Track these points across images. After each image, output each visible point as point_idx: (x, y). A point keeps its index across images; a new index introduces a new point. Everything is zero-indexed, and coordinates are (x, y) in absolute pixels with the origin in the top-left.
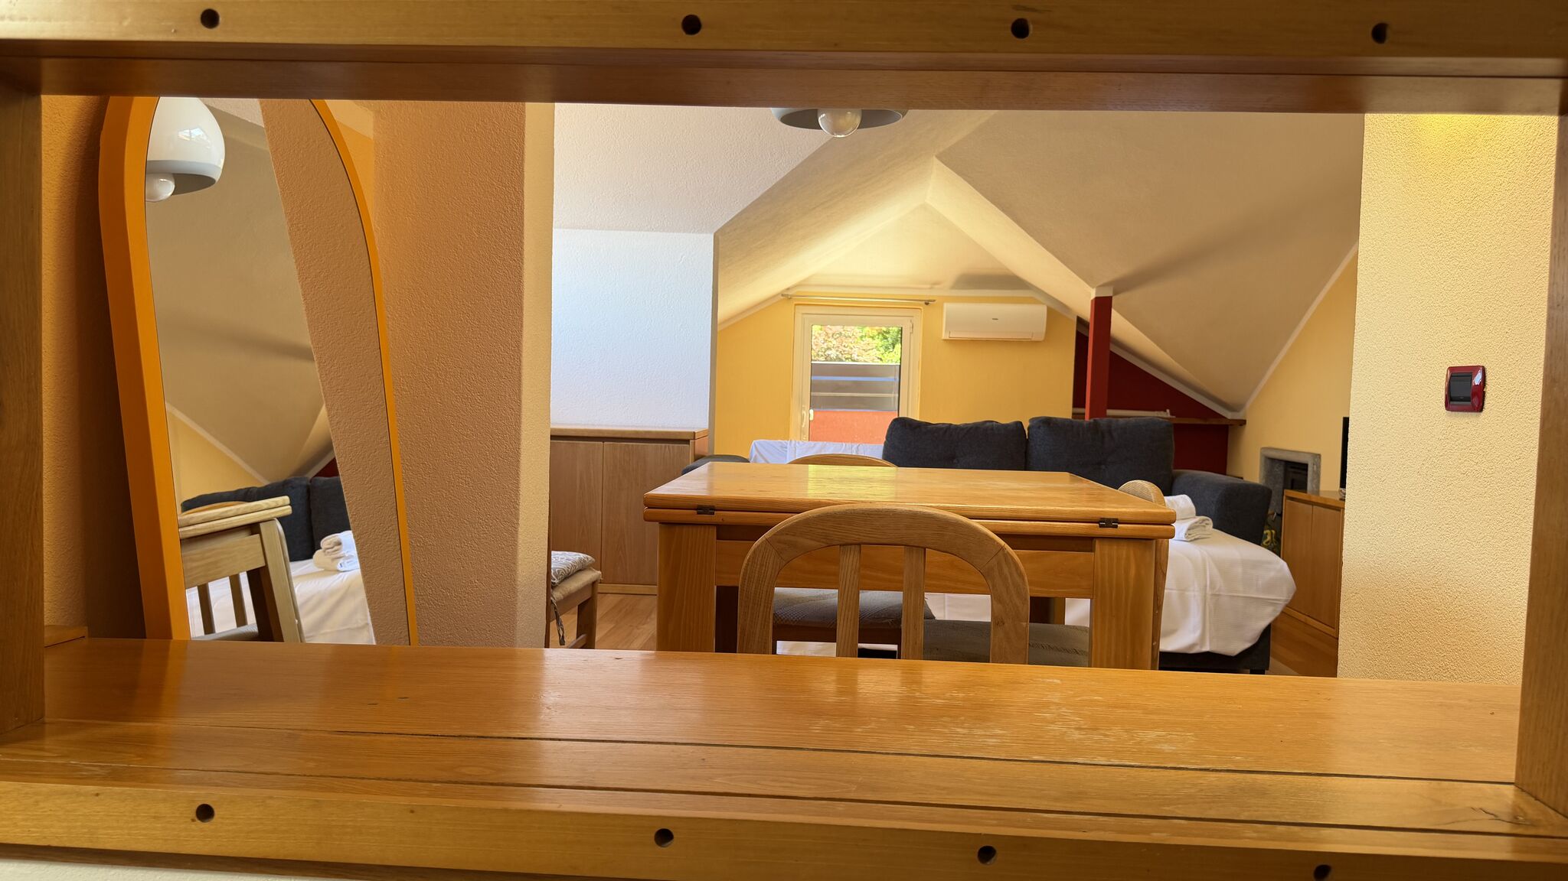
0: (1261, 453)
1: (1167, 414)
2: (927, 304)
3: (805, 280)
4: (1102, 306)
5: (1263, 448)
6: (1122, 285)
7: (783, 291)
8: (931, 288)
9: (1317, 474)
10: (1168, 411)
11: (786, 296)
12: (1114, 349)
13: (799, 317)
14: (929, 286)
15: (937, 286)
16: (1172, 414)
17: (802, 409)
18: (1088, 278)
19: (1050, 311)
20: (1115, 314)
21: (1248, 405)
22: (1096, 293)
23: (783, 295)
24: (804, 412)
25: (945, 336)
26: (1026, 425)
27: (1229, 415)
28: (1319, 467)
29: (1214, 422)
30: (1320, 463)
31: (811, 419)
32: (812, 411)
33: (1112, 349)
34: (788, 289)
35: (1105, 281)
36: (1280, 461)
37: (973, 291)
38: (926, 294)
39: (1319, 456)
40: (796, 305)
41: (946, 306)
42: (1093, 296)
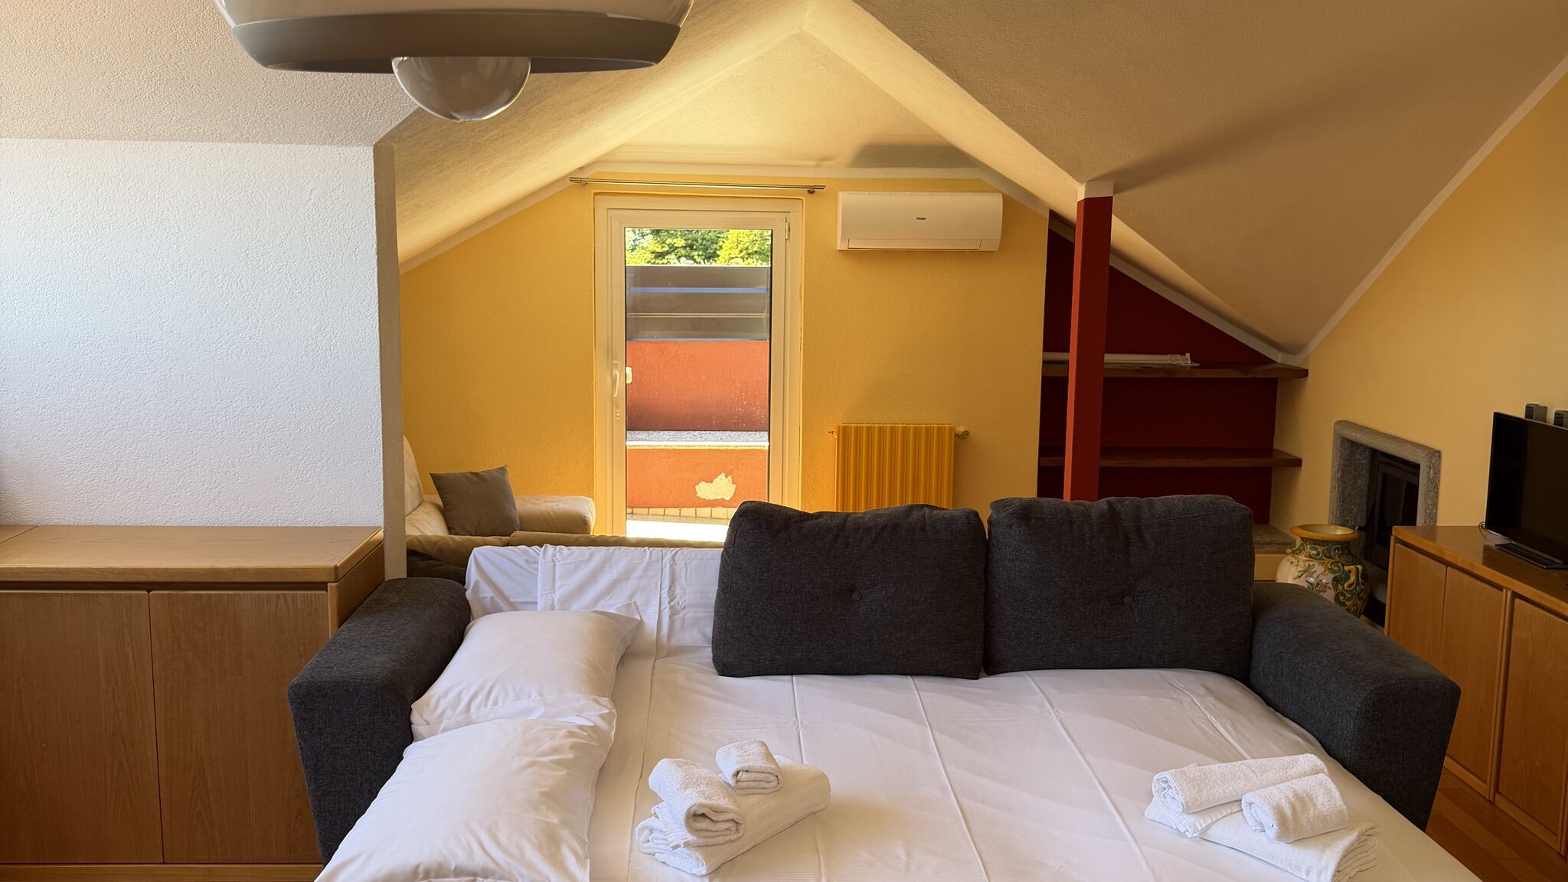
0: (1336, 433)
1: (1185, 360)
2: (811, 192)
3: (608, 154)
4: (1097, 210)
5: (1338, 423)
6: (1127, 178)
7: (572, 173)
8: (817, 166)
9: (1435, 484)
10: (1188, 355)
11: (578, 181)
12: (1114, 262)
13: (601, 214)
14: (812, 163)
15: (826, 163)
16: (1193, 359)
17: (613, 367)
18: (1072, 167)
19: (1007, 201)
20: (1116, 222)
21: (1313, 345)
22: (1086, 192)
23: (572, 179)
24: (617, 373)
25: (841, 245)
26: (985, 515)
27: (1279, 358)
28: (1438, 472)
29: (1259, 373)
30: (1439, 465)
31: (629, 381)
32: (629, 370)
33: (1111, 264)
34: (581, 168)
35: (1102, 171)
36: (1366, 447)
37: (887, 170)
38: (809, 175)
39: (1436, 454)
40: (595, 194)
41: (843, 197)
42: (1081, 196)
